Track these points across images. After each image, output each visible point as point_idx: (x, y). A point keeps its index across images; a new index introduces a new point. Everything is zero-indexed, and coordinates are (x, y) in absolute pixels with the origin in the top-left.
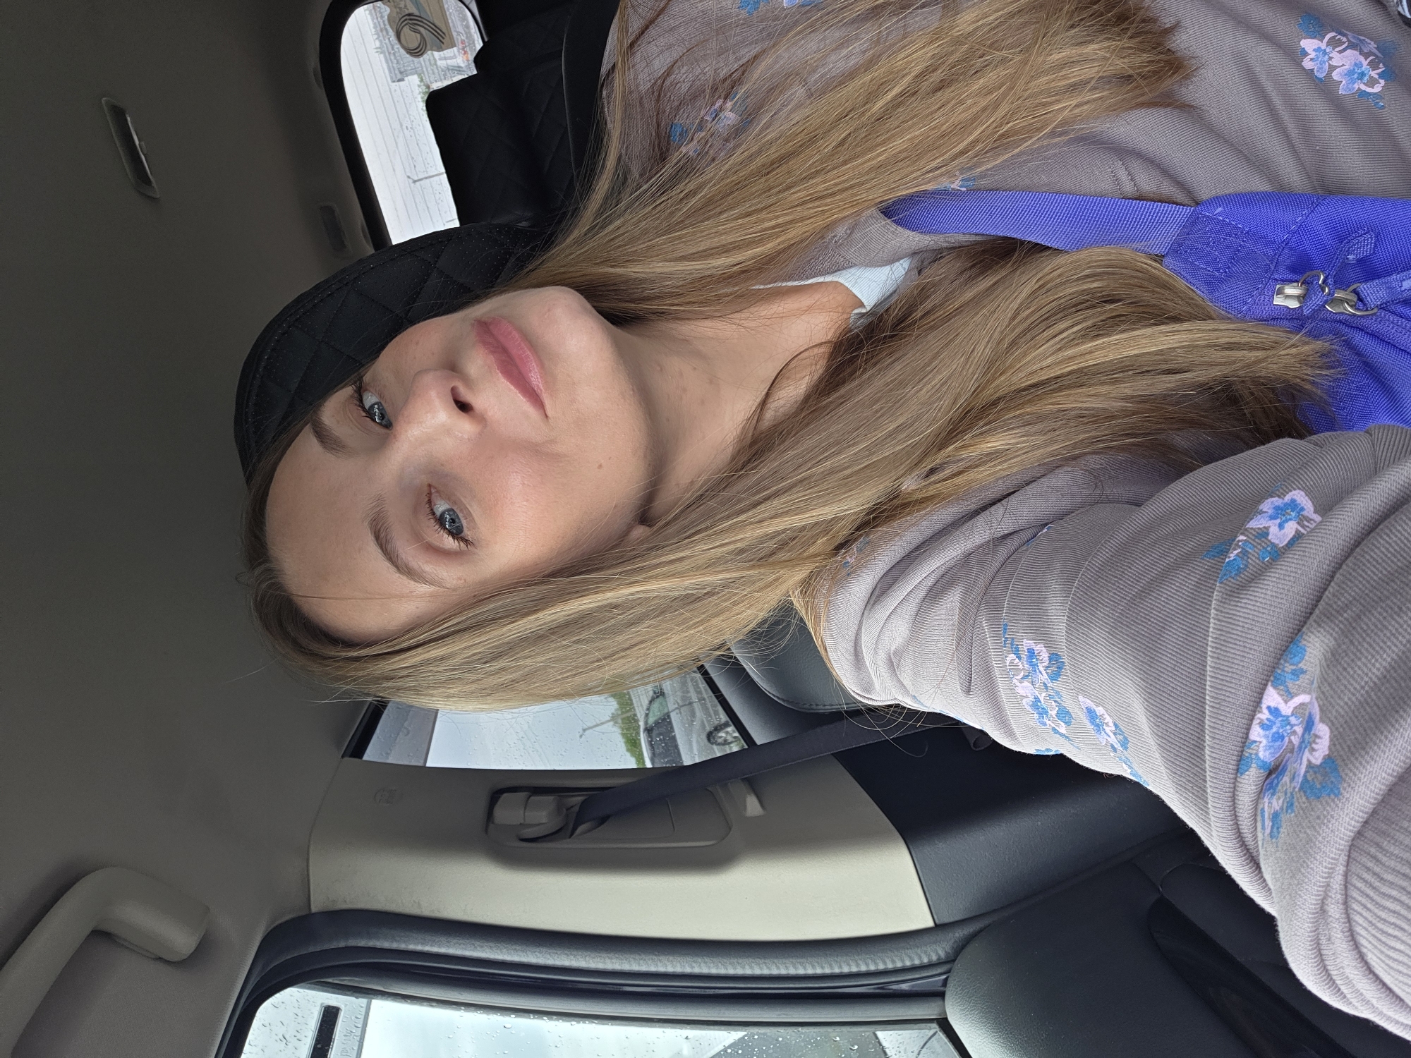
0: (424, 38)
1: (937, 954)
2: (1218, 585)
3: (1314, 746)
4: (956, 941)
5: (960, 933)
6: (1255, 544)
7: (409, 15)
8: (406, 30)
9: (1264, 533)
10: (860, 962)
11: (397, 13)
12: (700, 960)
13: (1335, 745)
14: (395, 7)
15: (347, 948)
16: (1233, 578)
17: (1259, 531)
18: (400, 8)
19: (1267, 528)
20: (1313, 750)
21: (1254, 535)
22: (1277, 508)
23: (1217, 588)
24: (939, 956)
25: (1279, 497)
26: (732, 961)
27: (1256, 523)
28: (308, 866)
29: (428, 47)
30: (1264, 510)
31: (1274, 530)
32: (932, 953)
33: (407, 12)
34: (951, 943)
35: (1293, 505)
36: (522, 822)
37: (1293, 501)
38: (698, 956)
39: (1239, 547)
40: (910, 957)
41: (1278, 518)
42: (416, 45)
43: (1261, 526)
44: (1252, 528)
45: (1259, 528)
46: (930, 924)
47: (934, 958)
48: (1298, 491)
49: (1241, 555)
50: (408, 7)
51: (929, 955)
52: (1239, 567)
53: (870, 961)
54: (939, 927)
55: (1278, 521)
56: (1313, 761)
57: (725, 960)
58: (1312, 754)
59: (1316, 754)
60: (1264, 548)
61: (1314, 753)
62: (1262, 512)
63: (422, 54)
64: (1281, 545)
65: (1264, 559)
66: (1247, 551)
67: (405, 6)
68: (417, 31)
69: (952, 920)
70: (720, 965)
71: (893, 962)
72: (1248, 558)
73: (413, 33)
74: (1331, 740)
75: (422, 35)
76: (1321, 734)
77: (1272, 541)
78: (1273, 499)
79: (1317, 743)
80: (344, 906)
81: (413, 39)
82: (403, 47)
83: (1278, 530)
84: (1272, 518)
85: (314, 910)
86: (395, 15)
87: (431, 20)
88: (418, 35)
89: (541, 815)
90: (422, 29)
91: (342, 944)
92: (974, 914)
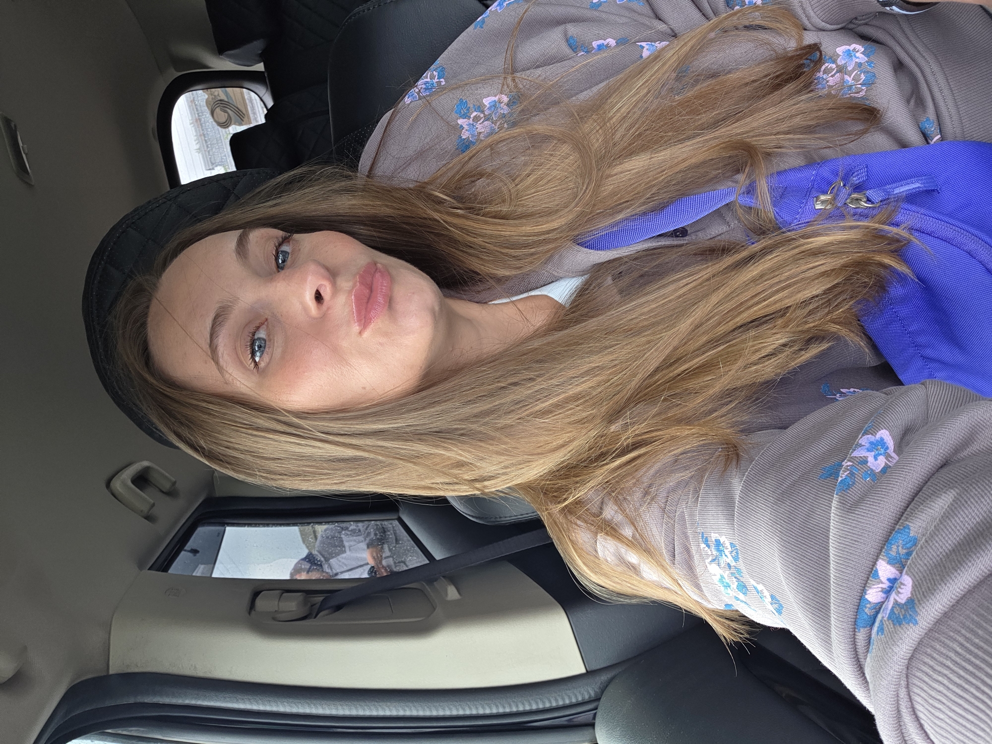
0: (230, 118)
1: (588, 692)
2: (835, 496)
3: (899, 590)
4: (602, 683)
5: (604, 677)
6: (859, 468)
7: (221, 100)
8: (218, 110)
9: (864, 461)
10: (532, 702)
11: (212, 98)
12: (411, 705)
13: (915, 591)
14: (212, 95)
15: (135, 704)
16: (844, 491)
17: (861, 459)
18: (215, 96)
19: (866, 457)
20: (899, 593)
21: (857, 462)
22: (871, 443)
23: (834, 499)
24: (590, 695)
25: (872, 434)
26: (435, 704)
27: (859, 453)
28: (109, 637)
29: (233, 122)
30: (863, 444)
31: (871, 459)
32: (585, 693)
33: (219, 98)
34: (598, 684)
35: (882, 442)
36: (277, 609)
37: (882, 439)
38: (409, 701)
39: (848, 470)
40: (569, 696)
41: (873, 451)
42: (224, 120)
43: (861, 456)
44: (856, 457)
45: (860, 457)
46: (583, 671)
47: (587, 697)
48: (884, 430)
49: (849, 475)
50: (220, 95)
51: (583, 694)
52: (849, 484)
53: (539, 701)
54: (589, 673)
55: (873, 453)
56: (899, 600)
57: (430, 704)
58: (898, 596)
59: (902, 596)
60: (865, 471)
61: (900, 595)
62: (861, 445)
63: (228, 127)
64: (877, 471)
65: (866, 478)
66: (854, 473)
67: (218, 95)
68: (225, 112)
69: (598, 667)
70: (426, 708)
71: (556, 700)
72: (855, 477)
73: (223, 113)
74: (913, 587)
75: (229, 115)
76: (905, 583)
77: (871, 467)
78: (868, 436)
79: (901, 589)
80: (136, 670)
81: (223, 117)
82: (215, 121)
83: (874, 460)
84: (869, 450)
85: (111, 672)
86: (211, 100)
87: (236, 105)
88: (226, 114)
89: (292, 605)
90: (229, 111)
91: (132, 700)
92: (615, 662)
